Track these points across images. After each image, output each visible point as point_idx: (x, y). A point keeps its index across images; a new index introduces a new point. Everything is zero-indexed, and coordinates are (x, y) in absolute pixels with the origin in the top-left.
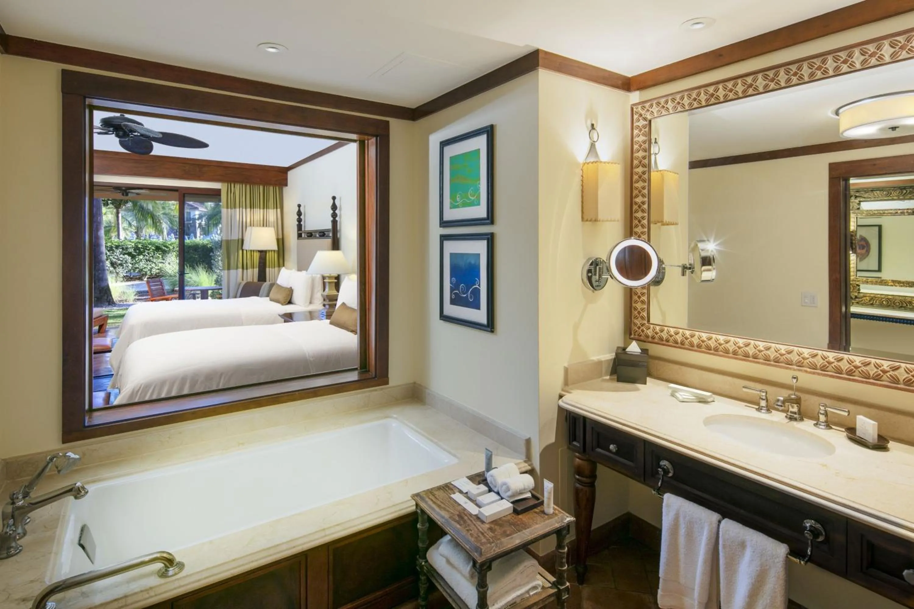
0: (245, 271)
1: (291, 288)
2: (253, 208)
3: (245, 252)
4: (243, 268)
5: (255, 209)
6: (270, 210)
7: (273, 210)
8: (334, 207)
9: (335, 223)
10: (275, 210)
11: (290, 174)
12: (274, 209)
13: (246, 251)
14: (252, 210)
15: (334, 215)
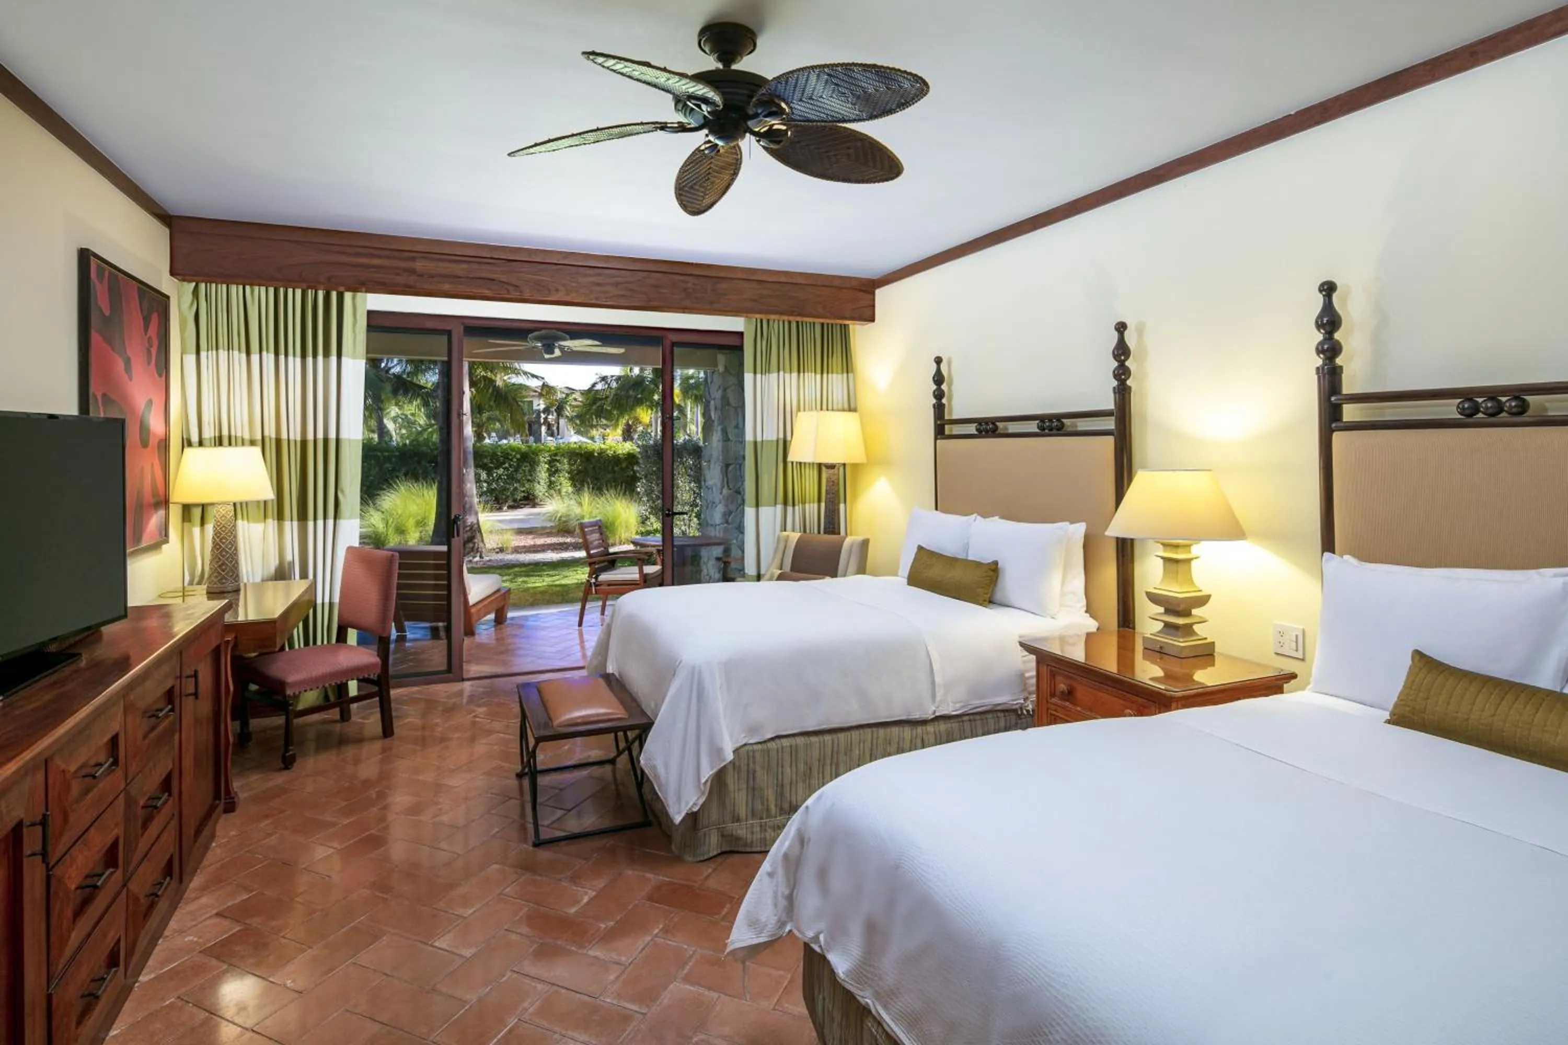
0: (790, 509)
1: (996, 563)
2: (804, 372)
3: (790, 465)
4: (785, 503)
5: (806, 374)
6: (835, 375)
7: (840, 376)
8: (1122, 351)
9: (1123, 392)
10: (845, 375)
11: (881, 294)
12: (843, 373)
13: (792, 463)
14: (802, 374)
15: (1122, 373)
